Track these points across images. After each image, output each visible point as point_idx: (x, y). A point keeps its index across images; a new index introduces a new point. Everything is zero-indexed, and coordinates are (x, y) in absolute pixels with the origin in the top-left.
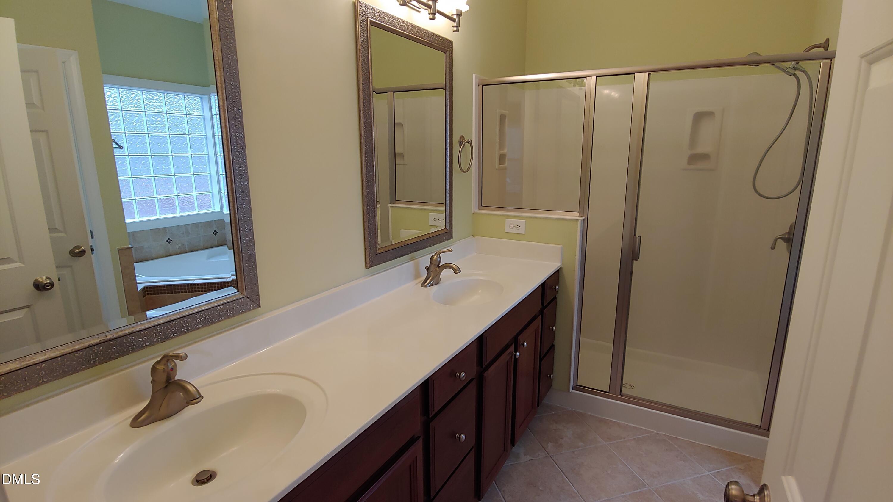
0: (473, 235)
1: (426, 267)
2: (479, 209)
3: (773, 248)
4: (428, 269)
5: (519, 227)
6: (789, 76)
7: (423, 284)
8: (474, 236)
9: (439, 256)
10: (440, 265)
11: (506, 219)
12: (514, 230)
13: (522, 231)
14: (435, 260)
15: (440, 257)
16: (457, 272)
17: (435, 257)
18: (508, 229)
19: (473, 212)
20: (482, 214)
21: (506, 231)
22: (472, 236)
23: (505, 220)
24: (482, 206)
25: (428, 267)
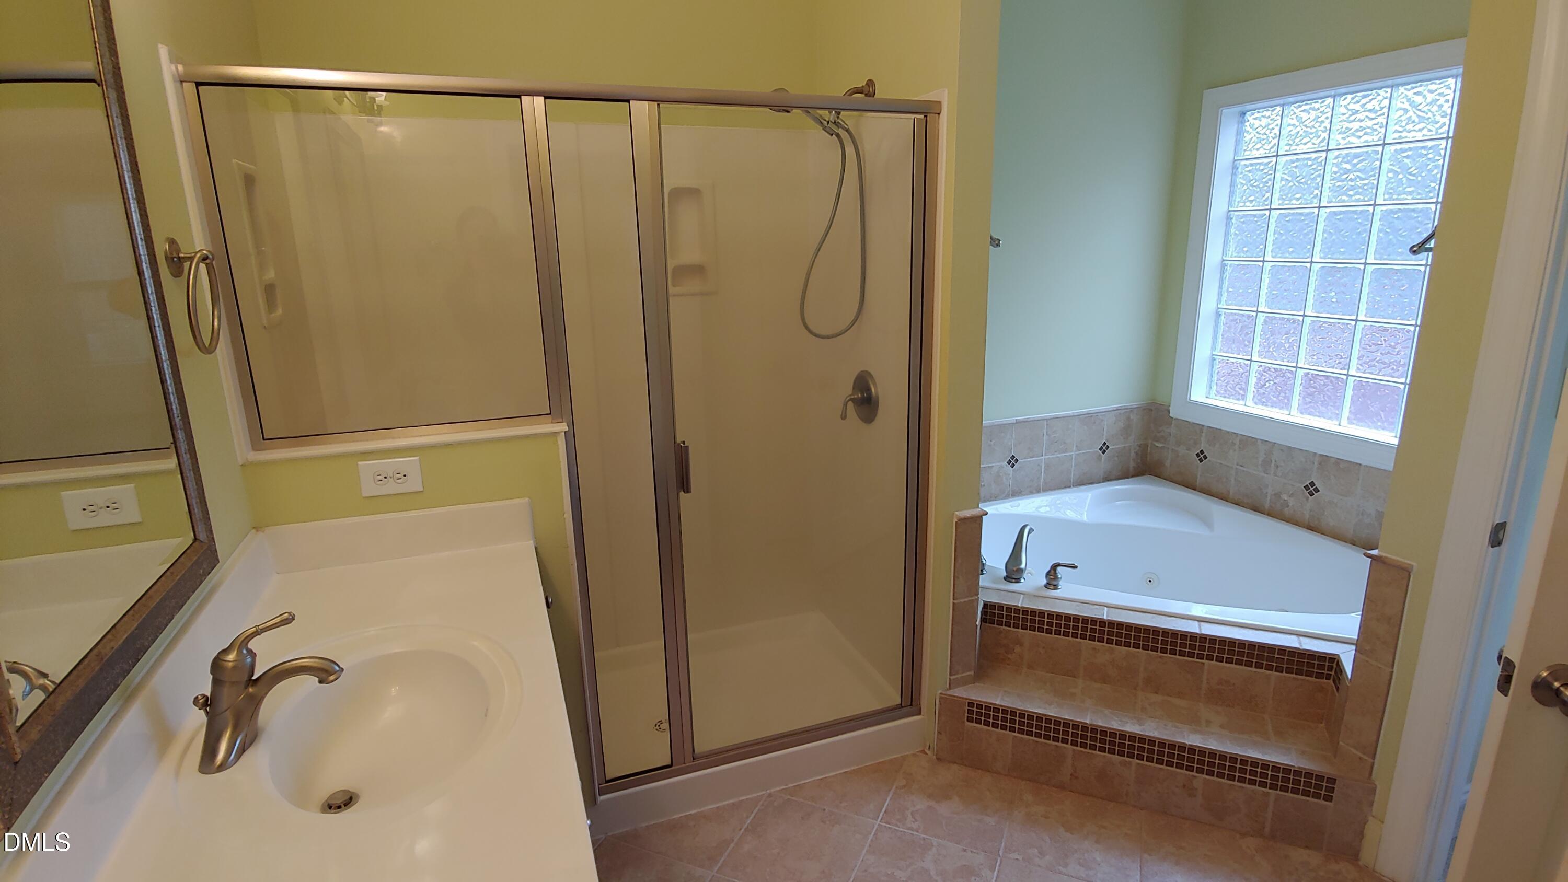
0: (254, 528)
1: (196, 701)
2: (255, 448)
3: (844, 417)
4: (206, 703)
5: (405, 476)
6: (830, 136)
7: (208, 761)
8: (257, 528)
9: (245, 651)
10: (254, 678)
11: (359, 463)
12: (391, 488)
13: (414, 483)
14: (234, 667)
15: (250, 652)
16: (332, 678)
17: (231, 657)
18: (369, 488)
19: (241, 464)
20: (274, 462)
21: (364, 495)
22: (254, 531)
23: (357, 465)
24: (264, 439)
25: (204, 696)
